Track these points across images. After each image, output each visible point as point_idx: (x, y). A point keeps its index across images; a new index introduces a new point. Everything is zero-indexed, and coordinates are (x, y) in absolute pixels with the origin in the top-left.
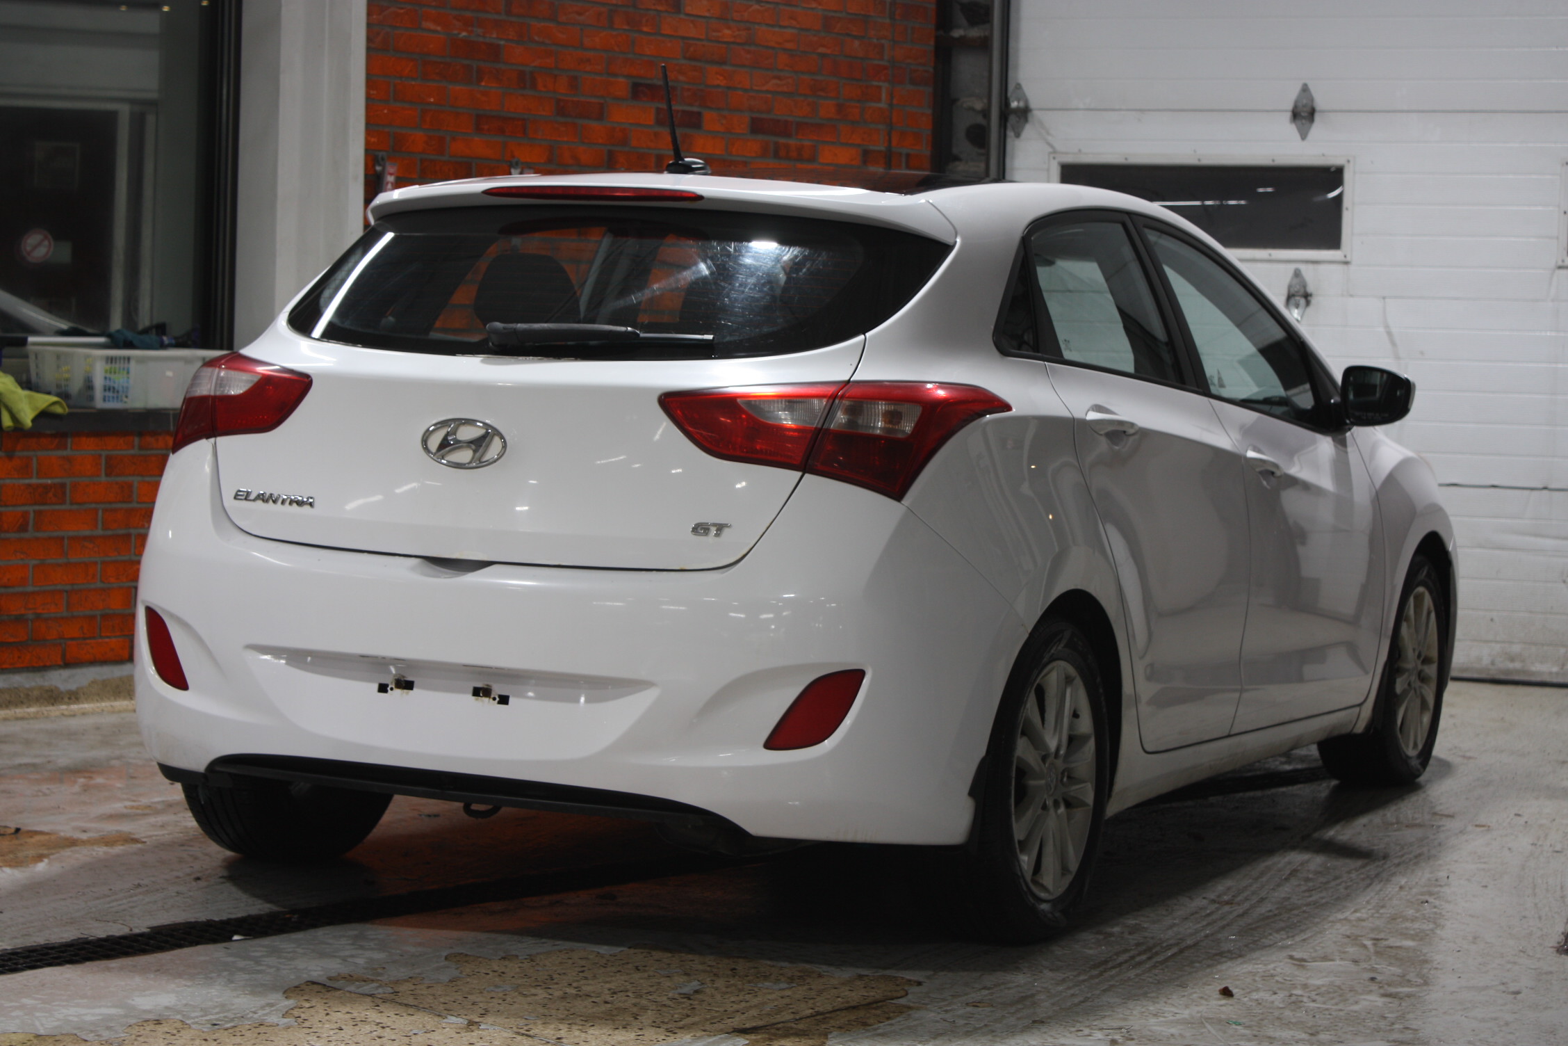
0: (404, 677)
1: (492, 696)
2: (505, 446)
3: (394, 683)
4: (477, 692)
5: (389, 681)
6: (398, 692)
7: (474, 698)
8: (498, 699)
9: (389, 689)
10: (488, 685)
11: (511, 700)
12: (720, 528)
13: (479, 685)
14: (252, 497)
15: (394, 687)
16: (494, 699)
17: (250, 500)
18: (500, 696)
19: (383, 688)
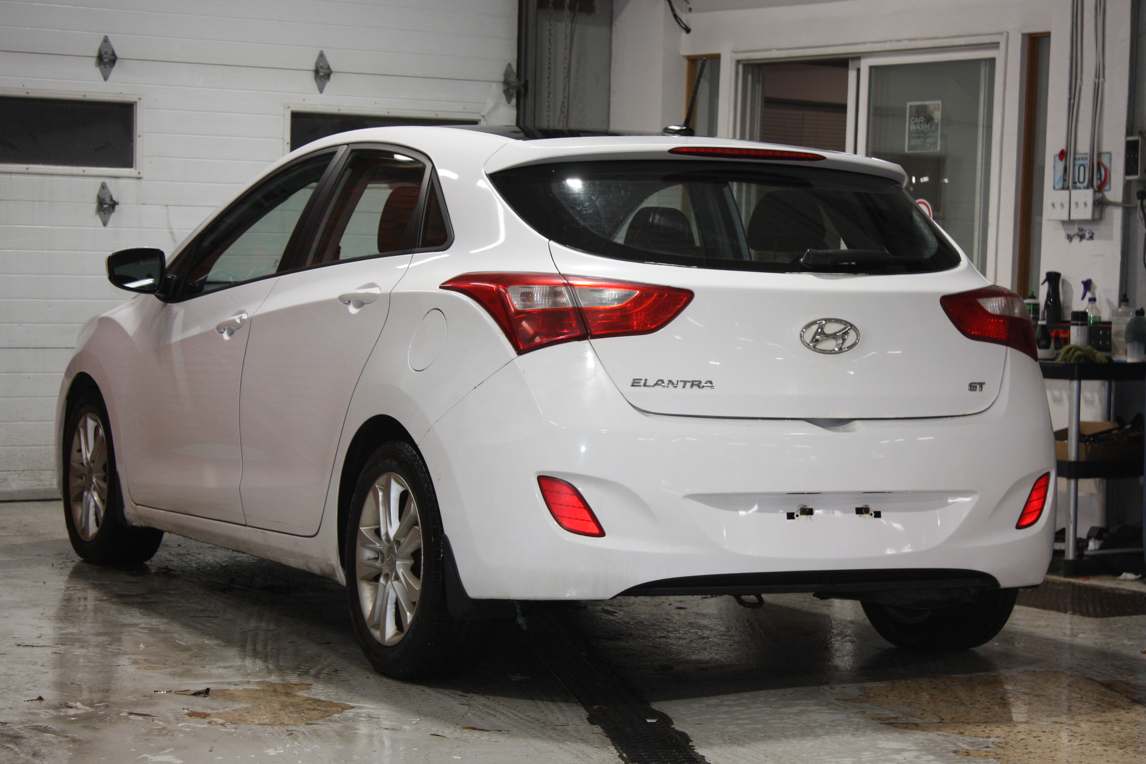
0: (805, 506)
1: (870, 513)
2: (858, 335)
3: (799, 512)
4: (859, 511)
5: (795, 510)
6: (804, 517)
7: (858, 515)
8: (873, 515)
9: (795, 516)
10: (866, 505)
11: (882, 514)
12: (981, 385)
13: (860, 506)
14: (651, 382)
15: (799, 514)
16: (871, 515)
17: (649, 386)
18: (875, 512)
19: (791, 516)
